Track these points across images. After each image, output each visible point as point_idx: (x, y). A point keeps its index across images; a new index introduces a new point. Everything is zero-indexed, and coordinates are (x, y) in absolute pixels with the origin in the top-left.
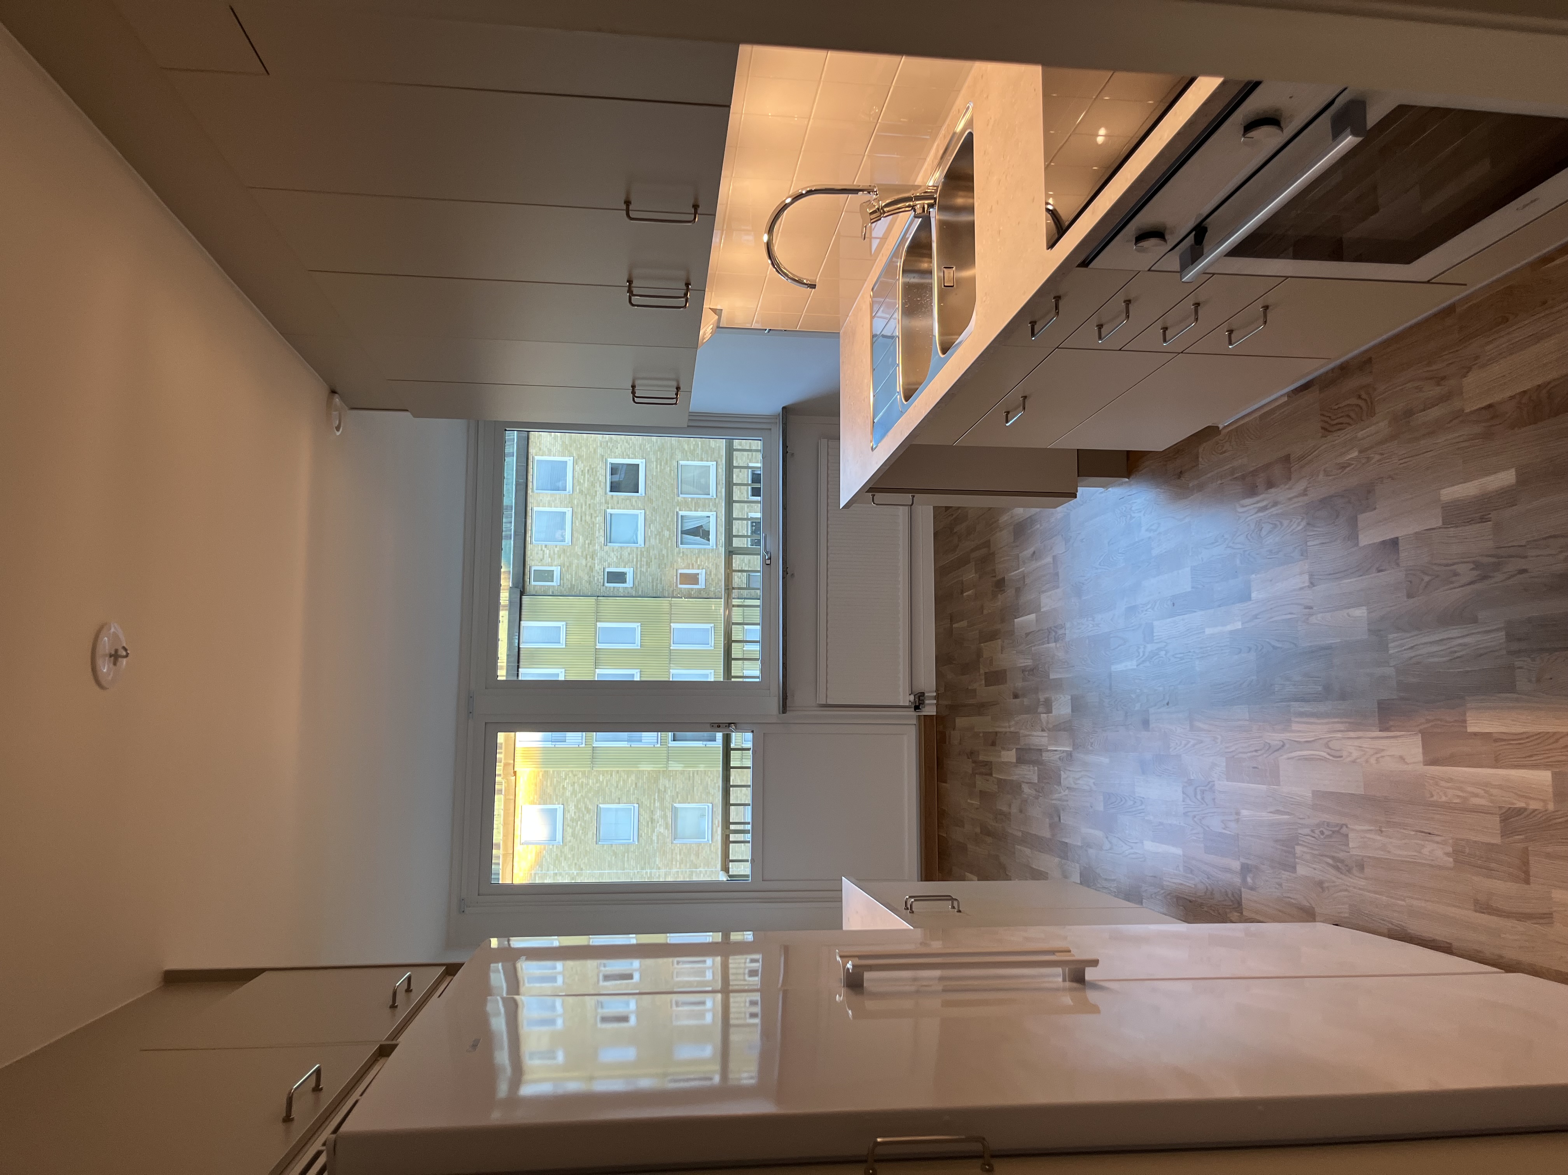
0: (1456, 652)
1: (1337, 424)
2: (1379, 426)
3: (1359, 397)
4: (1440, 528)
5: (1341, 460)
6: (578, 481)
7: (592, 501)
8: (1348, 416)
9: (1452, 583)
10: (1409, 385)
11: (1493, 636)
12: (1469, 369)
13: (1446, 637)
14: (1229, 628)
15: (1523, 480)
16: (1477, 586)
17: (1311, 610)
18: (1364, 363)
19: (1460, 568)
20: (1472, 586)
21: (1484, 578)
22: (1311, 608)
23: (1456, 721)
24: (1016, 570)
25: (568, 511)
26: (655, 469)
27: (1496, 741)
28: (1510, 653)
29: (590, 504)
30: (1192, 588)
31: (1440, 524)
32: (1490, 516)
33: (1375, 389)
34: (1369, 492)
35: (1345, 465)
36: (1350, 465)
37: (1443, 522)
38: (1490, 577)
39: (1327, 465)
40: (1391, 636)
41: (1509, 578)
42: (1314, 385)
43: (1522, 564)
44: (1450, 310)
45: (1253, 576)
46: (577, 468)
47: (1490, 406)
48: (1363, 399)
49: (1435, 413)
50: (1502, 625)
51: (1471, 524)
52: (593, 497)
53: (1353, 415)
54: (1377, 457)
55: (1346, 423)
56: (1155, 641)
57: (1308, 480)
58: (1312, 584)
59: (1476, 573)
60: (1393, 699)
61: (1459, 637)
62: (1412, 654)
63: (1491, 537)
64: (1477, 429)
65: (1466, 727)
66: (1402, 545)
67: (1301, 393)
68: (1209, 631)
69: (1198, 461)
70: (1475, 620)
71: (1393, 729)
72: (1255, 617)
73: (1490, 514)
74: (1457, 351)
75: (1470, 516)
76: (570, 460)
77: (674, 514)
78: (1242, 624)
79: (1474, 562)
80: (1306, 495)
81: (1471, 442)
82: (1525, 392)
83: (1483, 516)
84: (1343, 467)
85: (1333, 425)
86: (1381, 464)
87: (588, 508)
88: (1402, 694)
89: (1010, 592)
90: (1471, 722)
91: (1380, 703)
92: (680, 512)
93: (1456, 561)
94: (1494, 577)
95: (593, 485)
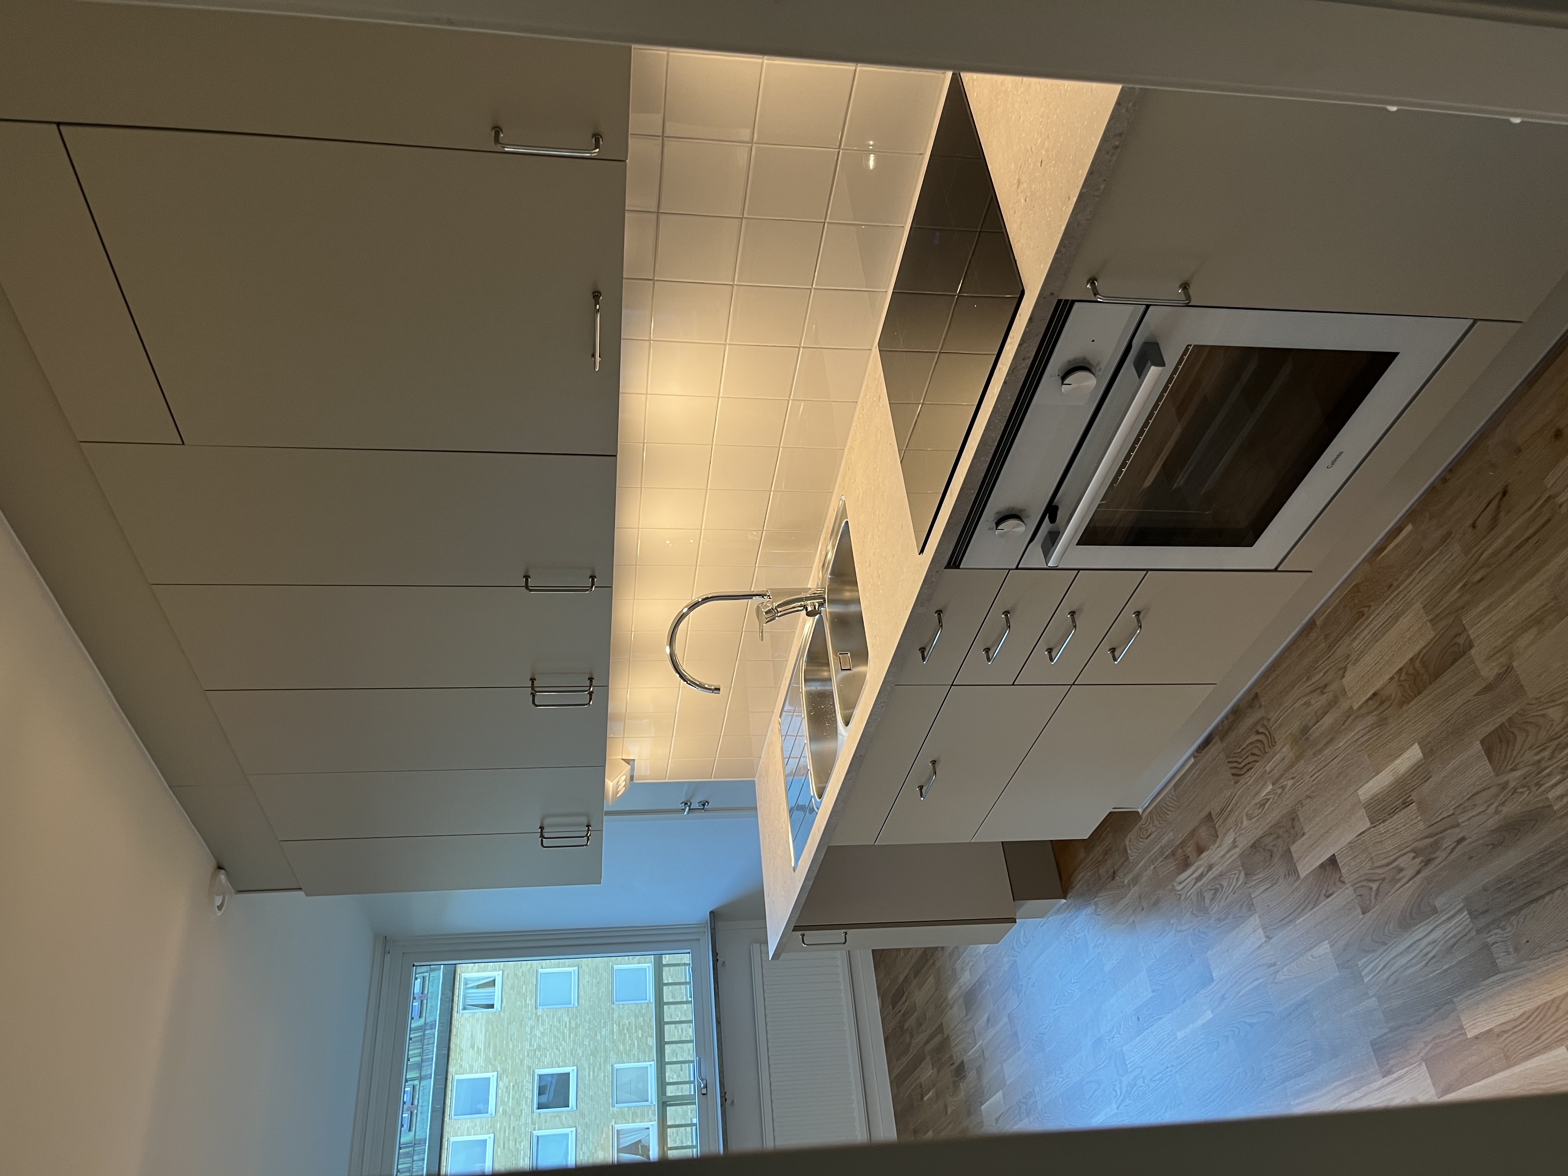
0: (1428, 953)
1: (1245, 766)
2: (1284, 752)
3: (1258, 733)
4: (1370, 828)
5: (1258, 799)
6: (503, 1101)
7: (517, 1122)
8: (1253, 754)
9: (1399, 880)
10: (1297, 705)
11: (1455, 922)
12: (1345, 669)
13: (1411, 942)
14: (1200, 1022)
15: (1429, 752)
16: (1425, 873)
17: (1276, 967)
18: (1252, 699)
19: (1401, 862)
20: (1419, 876)
21: (1427, 863)
22: (1274, 964)
23: (1453, 1031)
24: (973, 1047)
25: (489, 1138)
26: (587, 1078)
27: (1499, 1035)
28: (1478, 931)
29: (514, 1127)
30: (1153, 992)
31: (1368, 825)
32: (1411, 798)
33: (1269, 720)
34: (1293, 819)
35: (1264, 801)
36: (1268, 800)
37: (1371, 822)
38: (1434, 859)
39: (1247, 809)
40: (1360, 963)
41: (1450, 853)
42: (1214, 738)
43: (1457, 834)
44: (1311, 625)
45: (1209, 952)
46: (501, 1084)
47: (1374, 694)
48: (1261, 733)
49: (1328, 720)
50: (1462, 905)
51: (1397, 812)
52: (518, 1118)
53: (1256, 751)
54: (1290, 783)
55: (1253, 762)
56: (1129, 1070)
57: (1234, 831)
58: (1269, 938)
59: (1418, 860)
60: (1385, 1034)
61: (1425, 936)
62: (1387, 974)
63: (1419, 818)
64: (1371, 720)
65: (1465, 1034)
66: (1341, 862)
67: (1205, 750)
68: (1180, 1035)
69: (1127, 853)
70: (1435, 911)
71: (1394, 1069)
72: (1223, 998)
73: (1410, 796)
74: (1329, 657)
75: (1394, 805)
76: (493, 1076)
77: (608, 1128)
78: (1212, 1012)
79: (1413, 851)
80: (1237, 846)
81: (1369, 734)
82: (1401, 669)
83: (1404, 800)
84: (1262, 805)
85: (1241, 768)
86: (1296, 787)
87: (512, 1132)
88: (1392, 1024)
89: (971, 1075)
90: (1467, 1025)
91: (1373, 1043)
92: (616, 1126)
93: (1397, 855)
94: (1436, 858)
95: (519, 1103)
